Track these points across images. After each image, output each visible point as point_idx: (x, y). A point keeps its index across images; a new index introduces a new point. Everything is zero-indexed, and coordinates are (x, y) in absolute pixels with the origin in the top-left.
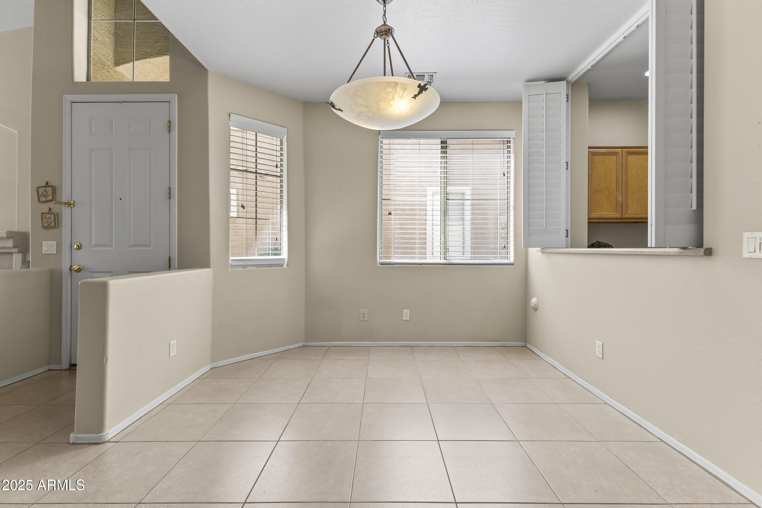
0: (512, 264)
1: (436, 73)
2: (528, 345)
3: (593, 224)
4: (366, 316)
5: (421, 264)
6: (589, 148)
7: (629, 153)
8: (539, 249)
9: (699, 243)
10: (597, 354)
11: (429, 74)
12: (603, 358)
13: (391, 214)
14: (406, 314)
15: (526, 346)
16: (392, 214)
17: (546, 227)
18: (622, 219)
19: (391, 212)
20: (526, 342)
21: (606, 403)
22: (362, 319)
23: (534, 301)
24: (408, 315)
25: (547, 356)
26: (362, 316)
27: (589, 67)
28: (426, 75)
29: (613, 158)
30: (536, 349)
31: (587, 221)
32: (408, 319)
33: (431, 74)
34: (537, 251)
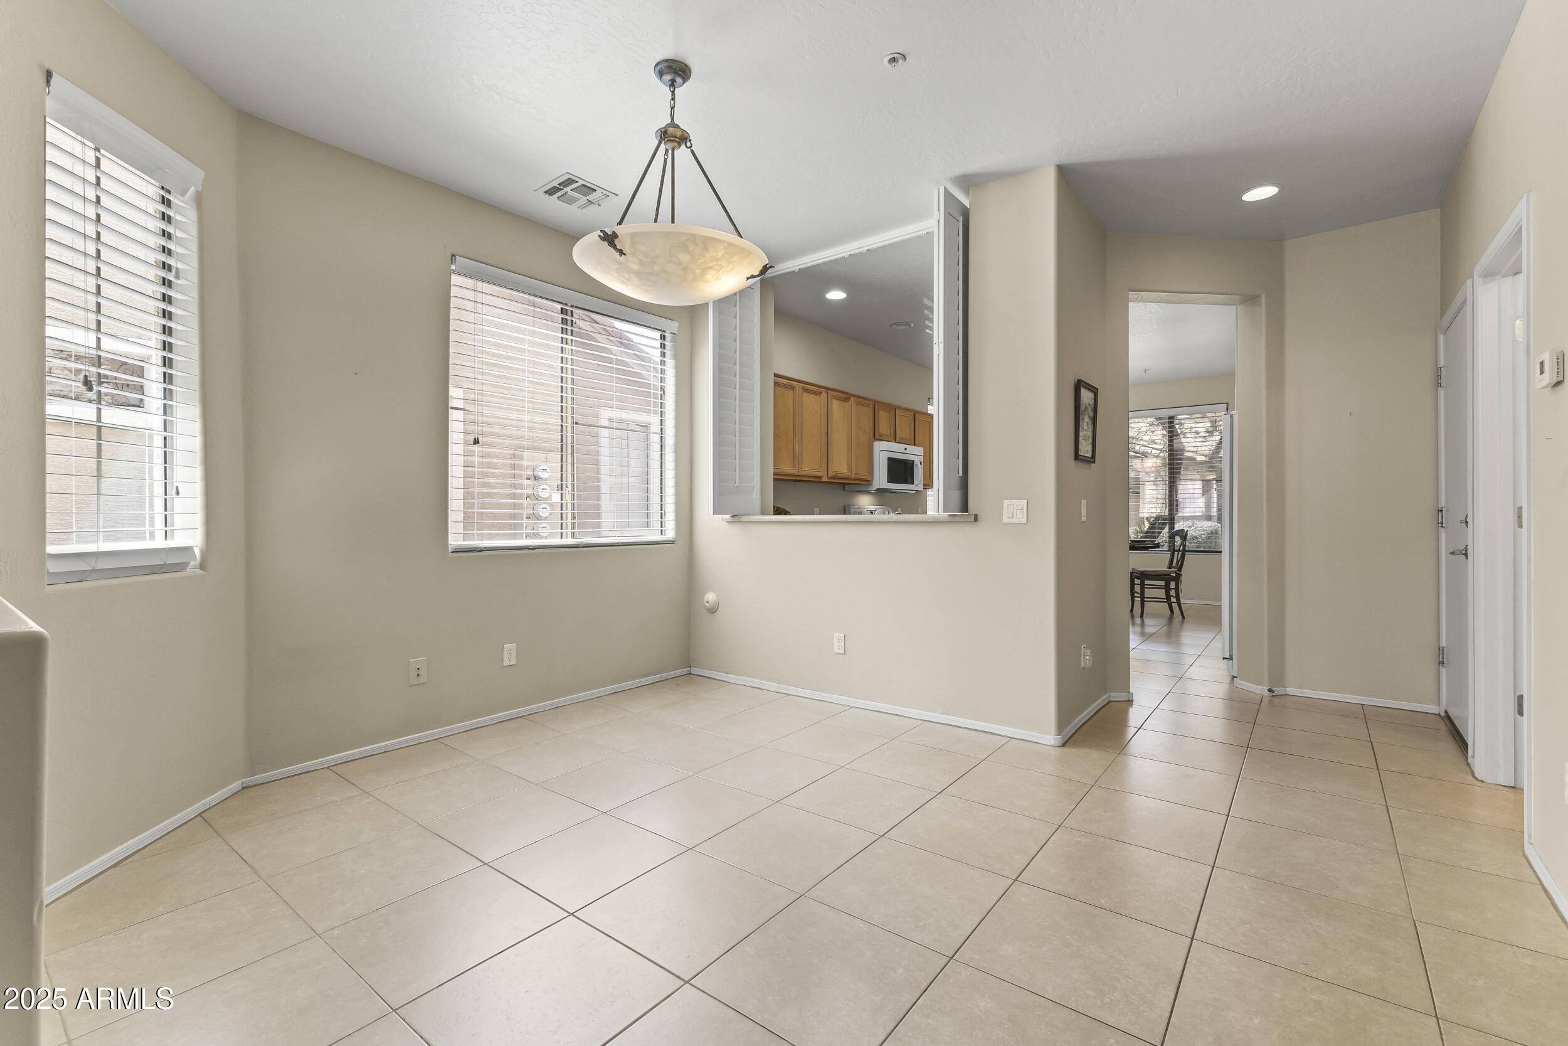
0: (672, 542)
1: (617, 195)
2: (694, 671)
3: (781, 480)
4: (423, 672)
5: (534, 548)
6: (776, 375)
7: (805, 390)
8: (728, 517)
9: (965, 508)
10: (836, 650)
11: (605, 192)
12: (845, 653)
13: (478, 443)
14: (510, 653)
15: (690, 674)
16: (480, 443)
17: (739, 483)
18: (798, 476)
19: (478, 438)
20: (690, 667)
21: (852, 707)
22: (414, 680)
23: (710, 597)
24: (514, 654)
25: (740, 677)
26: (414, 673)
27: (796, 269)
28: (599, 191)
29: (790, 393)
30: (716, 672)
31: (772, 477)
32: (514, 662)
33: (607, 193)
34: (722, 520)
